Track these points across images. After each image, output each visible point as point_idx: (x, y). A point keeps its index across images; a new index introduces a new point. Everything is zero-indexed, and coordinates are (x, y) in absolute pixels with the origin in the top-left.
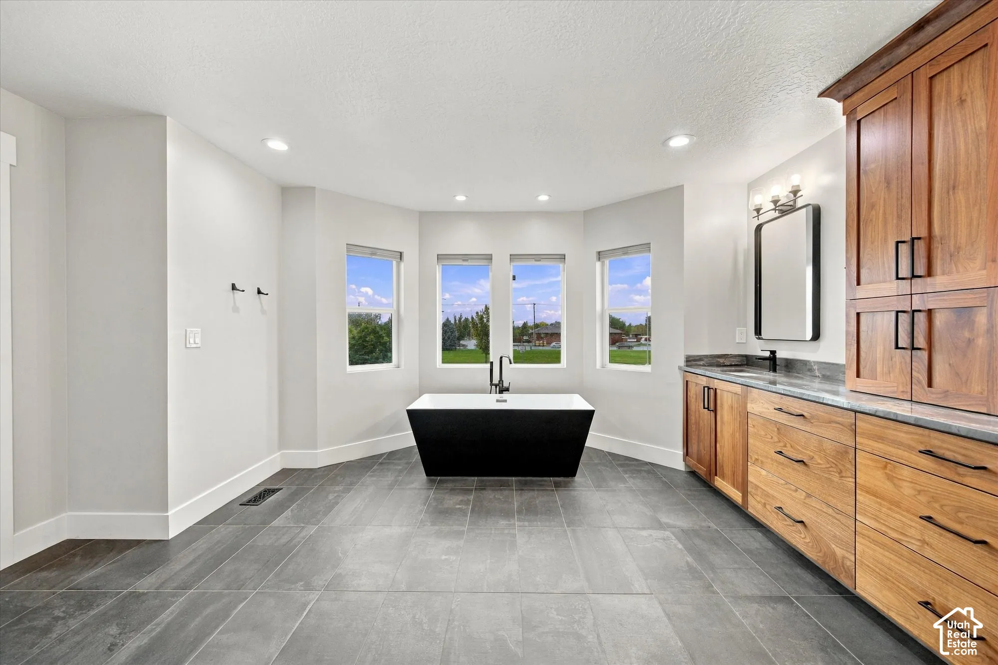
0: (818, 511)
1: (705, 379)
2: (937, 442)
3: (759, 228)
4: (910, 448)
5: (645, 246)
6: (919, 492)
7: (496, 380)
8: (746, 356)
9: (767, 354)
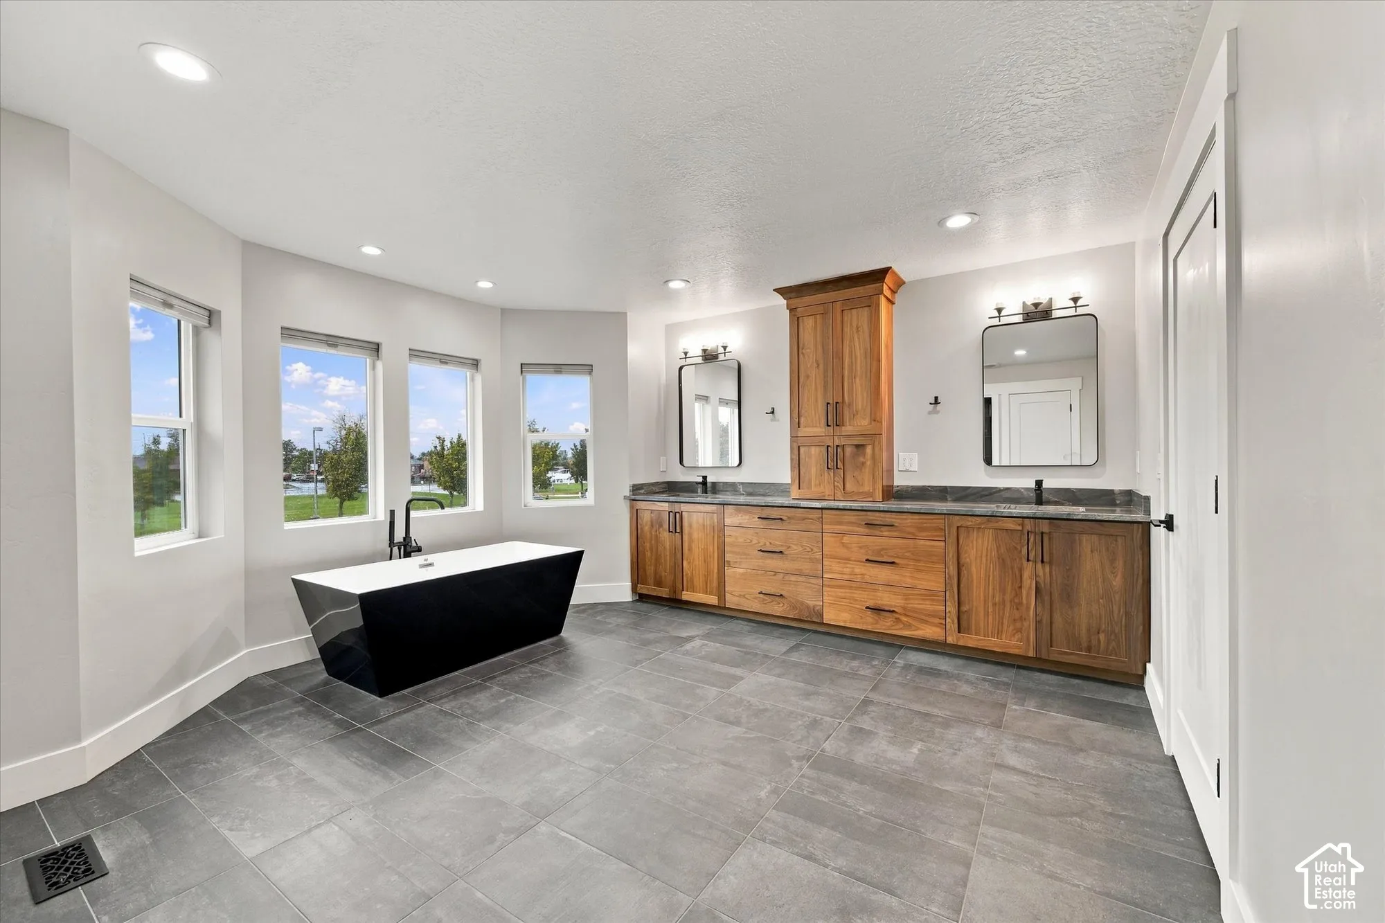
0: (795, 583)
1: (667, 504)
2: (871, 517)
3: (681, 369)
4: (859, 525)
5: (587, 367)
6: (861, 548)
7: (399, 535)
8: (668, 483)
9: (700, 480)
